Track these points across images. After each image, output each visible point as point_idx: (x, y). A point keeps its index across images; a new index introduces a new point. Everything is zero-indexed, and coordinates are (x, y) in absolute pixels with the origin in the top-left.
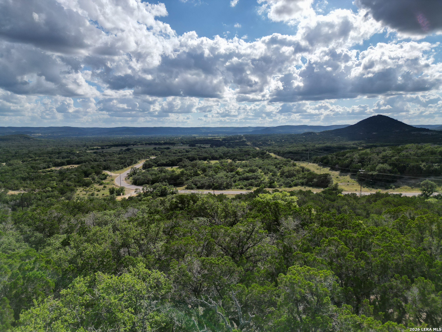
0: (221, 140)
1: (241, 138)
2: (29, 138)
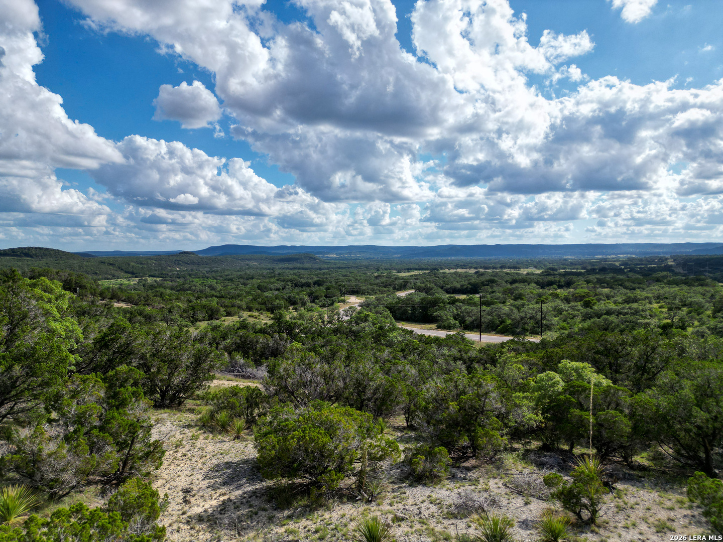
0: (617, 264)
1: (662, 260)
2: (315, 259)
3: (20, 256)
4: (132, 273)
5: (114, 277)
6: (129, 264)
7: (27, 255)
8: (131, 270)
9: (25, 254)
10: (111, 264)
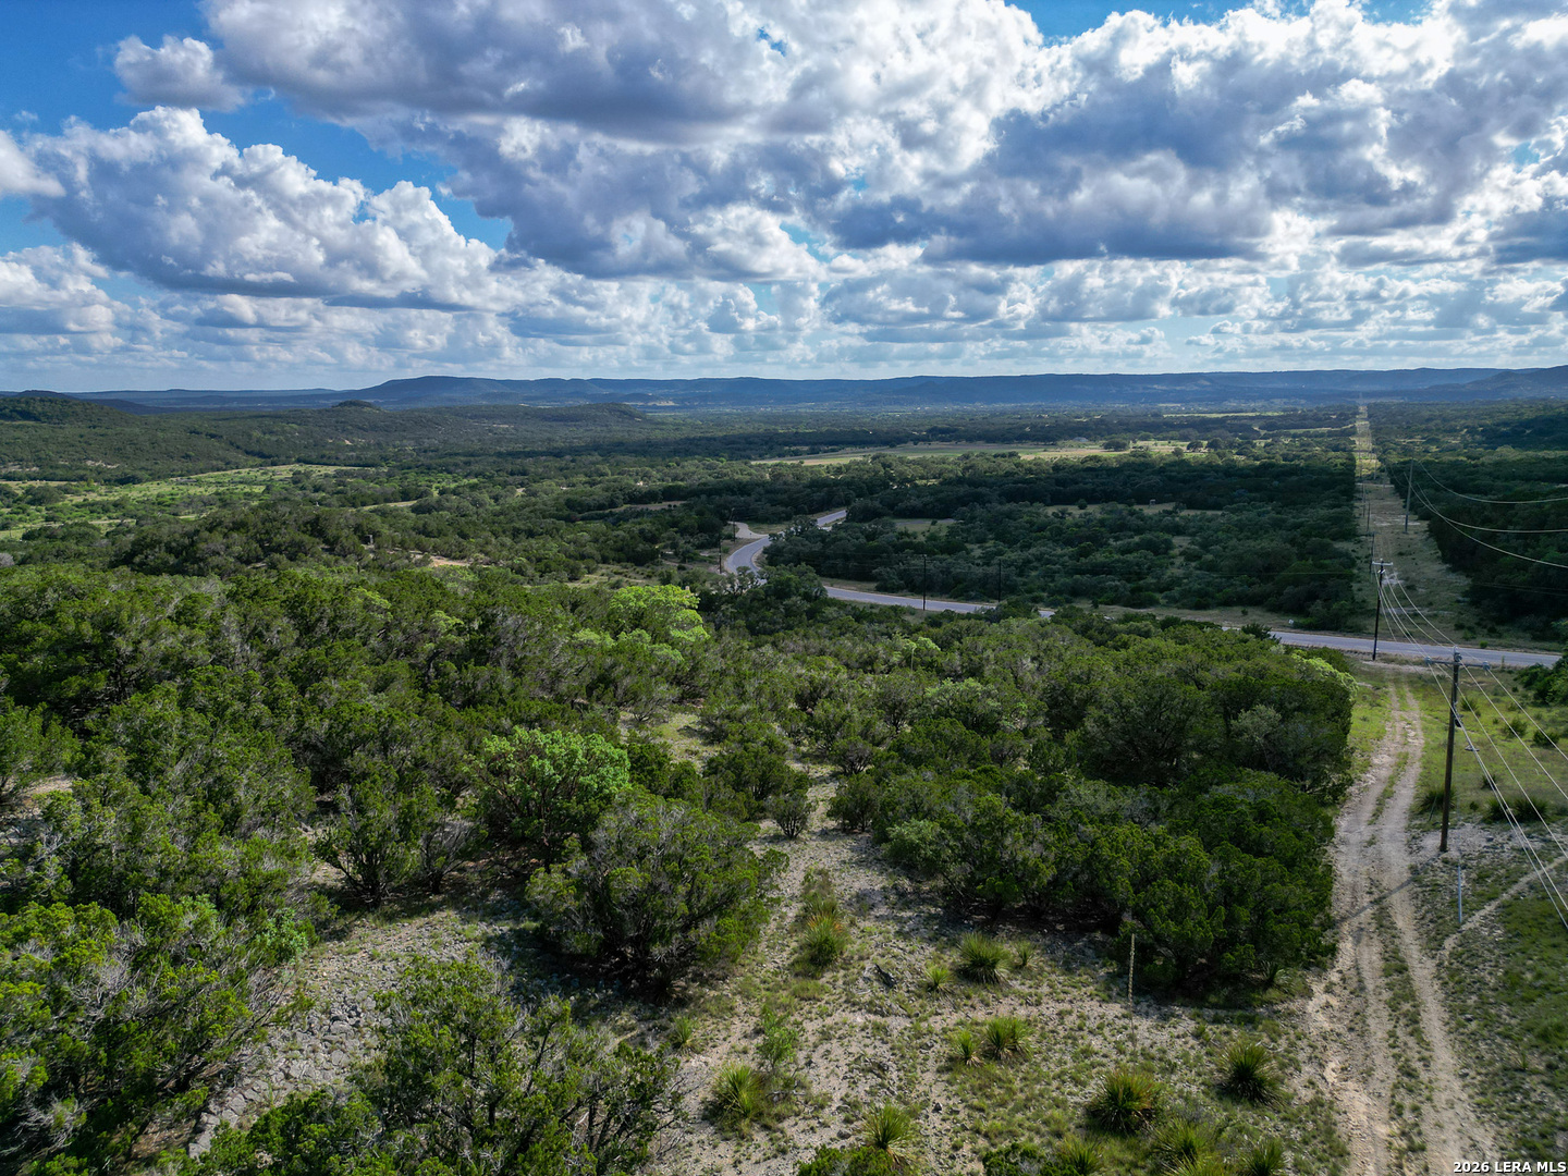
2: (631, 416)
3: (11, 418)
4: (261, 455)
5: (228, 465)
6: (250, 436)
7: (26, 415)
8: (257, 448)
9: (20, 413)
10: (213, 436)
